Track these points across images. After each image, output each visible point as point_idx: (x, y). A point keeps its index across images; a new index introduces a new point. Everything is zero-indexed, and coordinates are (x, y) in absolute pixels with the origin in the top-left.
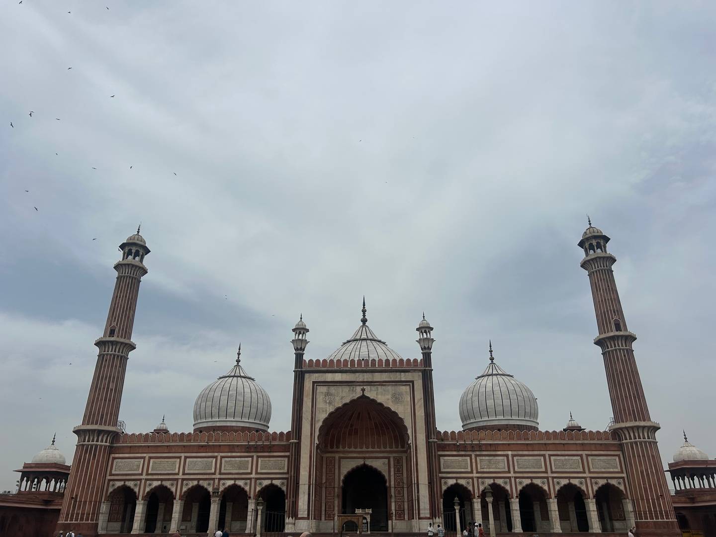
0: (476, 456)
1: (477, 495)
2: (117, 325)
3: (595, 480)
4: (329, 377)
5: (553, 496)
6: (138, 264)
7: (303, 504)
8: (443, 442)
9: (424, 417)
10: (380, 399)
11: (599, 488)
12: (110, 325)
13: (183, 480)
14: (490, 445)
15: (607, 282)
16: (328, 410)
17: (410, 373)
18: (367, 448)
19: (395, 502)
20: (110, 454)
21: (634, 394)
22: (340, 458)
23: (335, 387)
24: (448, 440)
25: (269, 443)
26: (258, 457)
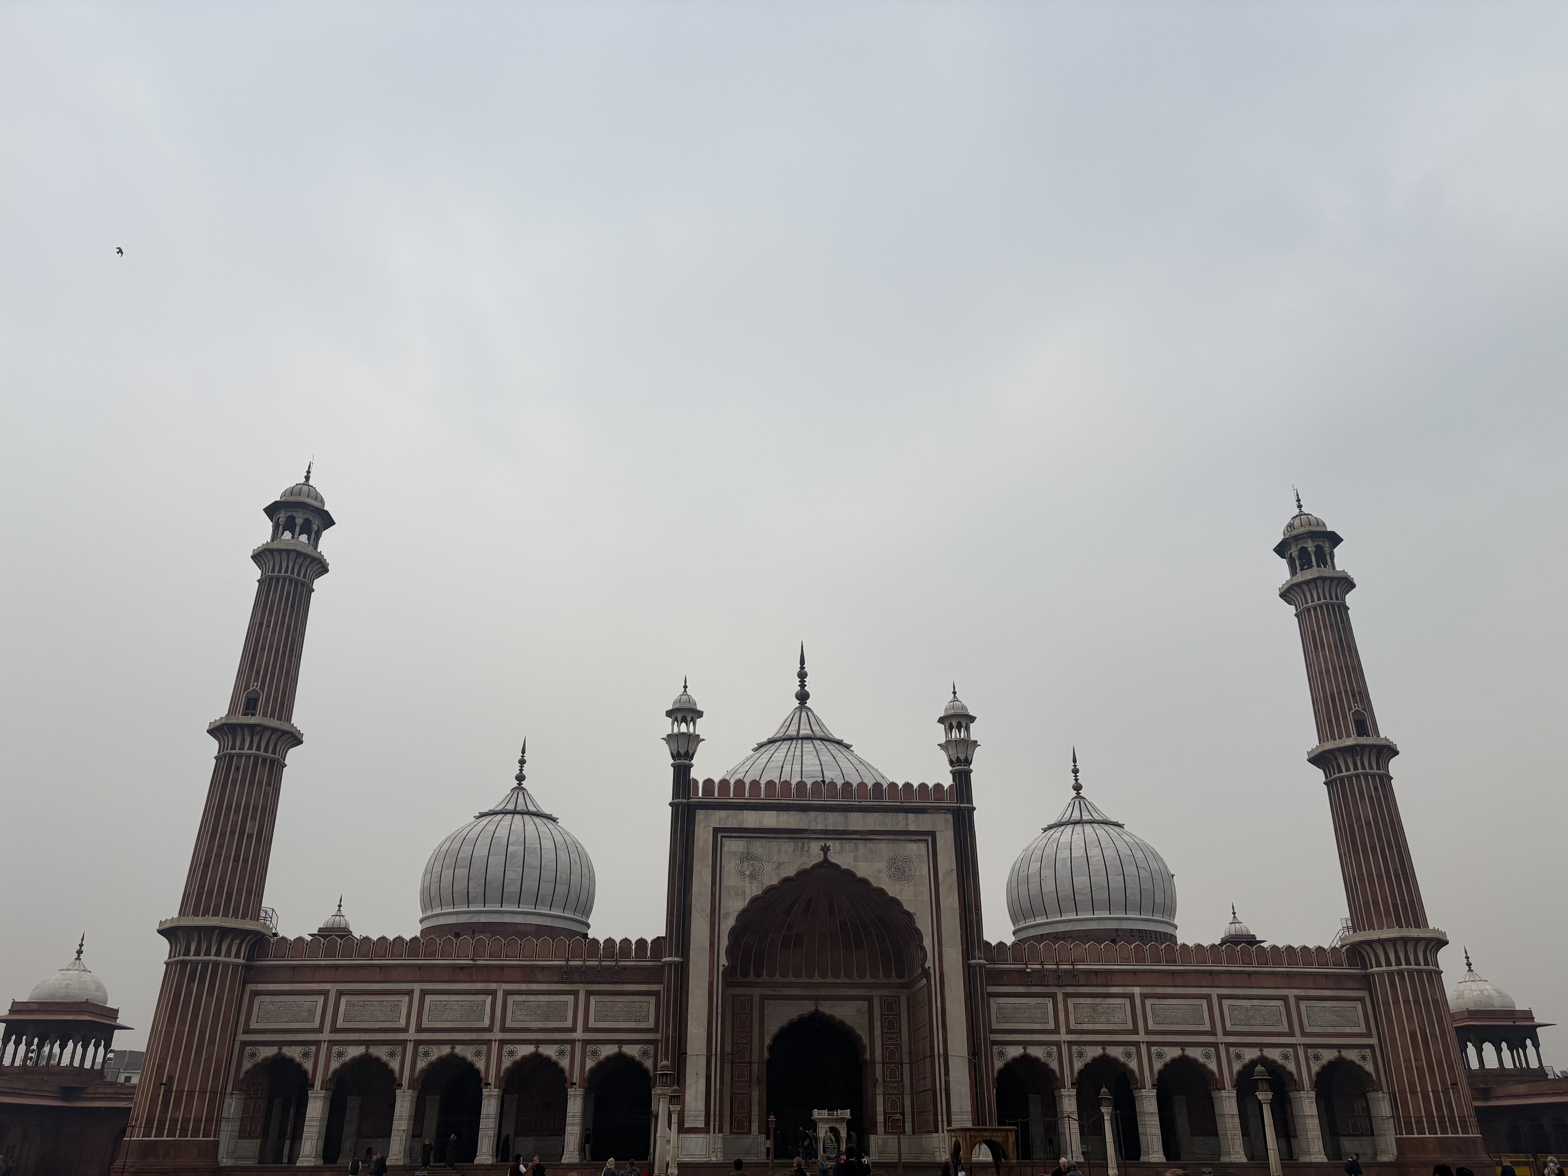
0: (1067, 996)
1: (1068, 1082)
2: (262, 688)
3: (1315, 1051)
4: (751, 819)
5: (1228, 1083)
6: (309, 550)
7: (696, 1099)
8: (996, 966)
9: (958, 911)
10: (863, 870)
11: (1323, 1068)
12: (247, 688)
13: (418, 1043)
14: (1096, 972)
15: (1339, 632)
16: (748, 891)
17: (927, 816)
18: (823, 975)
19: (884, 1094)
20: (245, 982)
21: (1396, 870)
22: (763, 998)
23: (763, 842)
24: (1005, 961)
25: (614, 963)
26: (589, 993)
